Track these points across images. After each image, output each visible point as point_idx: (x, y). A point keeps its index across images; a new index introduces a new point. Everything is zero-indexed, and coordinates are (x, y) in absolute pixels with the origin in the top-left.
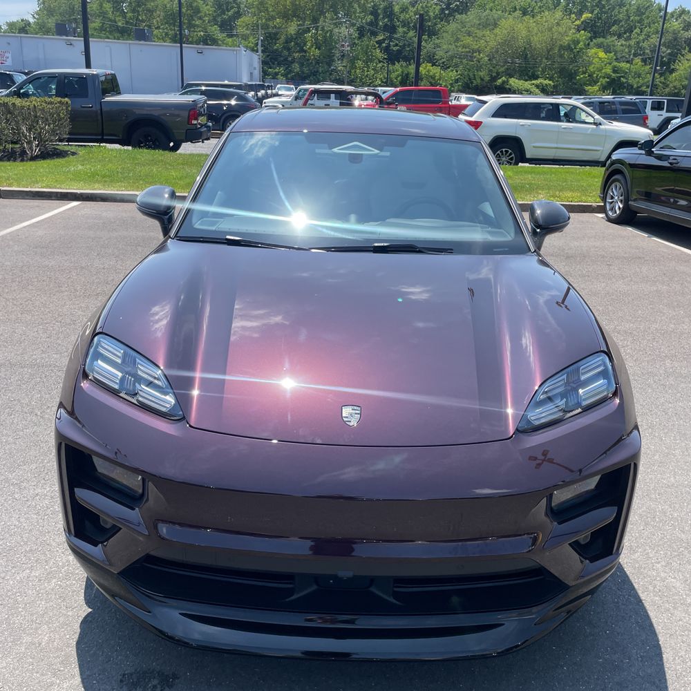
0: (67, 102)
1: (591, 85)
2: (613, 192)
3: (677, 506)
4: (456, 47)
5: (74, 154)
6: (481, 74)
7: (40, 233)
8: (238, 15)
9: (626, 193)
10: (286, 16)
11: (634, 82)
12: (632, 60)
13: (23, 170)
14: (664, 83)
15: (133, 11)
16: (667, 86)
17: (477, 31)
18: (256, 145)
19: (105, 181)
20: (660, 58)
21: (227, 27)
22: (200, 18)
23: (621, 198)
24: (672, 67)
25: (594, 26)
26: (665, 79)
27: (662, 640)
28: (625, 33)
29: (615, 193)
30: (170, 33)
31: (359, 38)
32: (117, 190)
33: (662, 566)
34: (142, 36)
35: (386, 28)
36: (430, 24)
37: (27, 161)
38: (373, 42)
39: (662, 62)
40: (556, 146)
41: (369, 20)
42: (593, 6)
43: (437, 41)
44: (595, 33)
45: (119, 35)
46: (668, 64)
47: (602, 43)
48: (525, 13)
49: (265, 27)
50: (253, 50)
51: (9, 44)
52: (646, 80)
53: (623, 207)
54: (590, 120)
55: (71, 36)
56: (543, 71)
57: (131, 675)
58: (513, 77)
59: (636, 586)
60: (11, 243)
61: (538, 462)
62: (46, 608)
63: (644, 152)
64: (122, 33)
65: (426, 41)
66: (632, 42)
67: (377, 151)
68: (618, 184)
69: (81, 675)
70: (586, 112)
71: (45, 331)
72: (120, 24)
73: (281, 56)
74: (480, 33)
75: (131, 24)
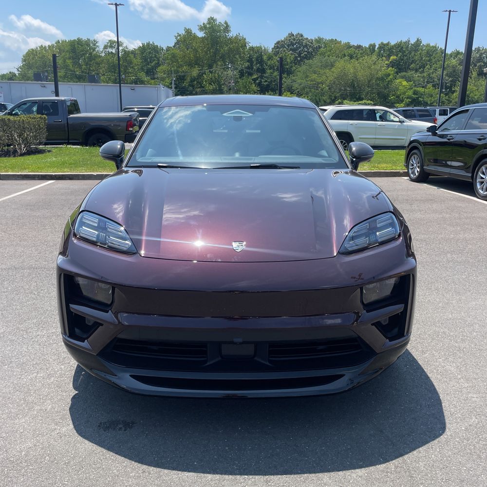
0: (45, 118)
1: (399, 103)
2: (413, 162)
3: (453, 329)
4: (307, 81)
5: (49, 151)
6: (325, 98)
7: (29, 198)
8: (158, 65)
9: (421, 162)
10: (191, 65)
11: (429, 101)
12: (426, 86)
13: (16, 162)
14: (448, 100)
15: (87, 64)
16: (451, 102)
17: (320, 70)
18: (175, 122)
19: (71, 167)
20: (444, 84)
21: (151, 73)
22: (132, 67)
23: (418, 165)
24: (453, 89)
25: (399, 64)
26: (449, 97)
27: (441, 397)
28: (420, 69)
29: (414, 162)
30: (112, 77)
31: (240, 78)
32: (80, 172)
33: (443, 360)
34: (93, 80)
35: (258, 70)
36: (288, 67)
37: (18, 156)
38: (250, 79)
39: (446, 86)
40: (374, 137)
41: (246, 65)
42: (397, 52)
43: (293, 78)
44: (400, 69)
45: (77, 80)
46: (450, 88)
47: (405, 76)
48: (351, 57)
49: (177, 72)
50: (168, 87)
51: (2, 87)
52: (436, 99)
53: (420, 171)
54: (397, 119)
55: (45, 81)
56: (366, 96)
57: (105, 423)
58: (346, 99)
59: (426, 370)
60: (10, 204)
61: (356, 279)
62: (49, 392)
63: (430, 134)
64: (80, 79)
65: (286, 78)
66: (425, 74)
67: (250, 114)
68: (416, 156)
69: (73, 424)
70: (394, 115)
71: (37, 250)
72: (77, 73)
73: (188, 91)
74: (322, 71)
75: (86, 73)
